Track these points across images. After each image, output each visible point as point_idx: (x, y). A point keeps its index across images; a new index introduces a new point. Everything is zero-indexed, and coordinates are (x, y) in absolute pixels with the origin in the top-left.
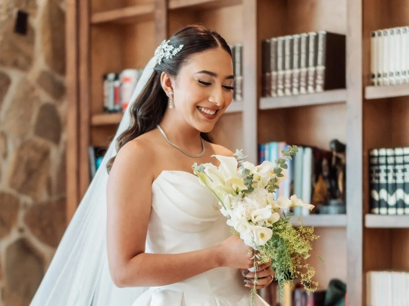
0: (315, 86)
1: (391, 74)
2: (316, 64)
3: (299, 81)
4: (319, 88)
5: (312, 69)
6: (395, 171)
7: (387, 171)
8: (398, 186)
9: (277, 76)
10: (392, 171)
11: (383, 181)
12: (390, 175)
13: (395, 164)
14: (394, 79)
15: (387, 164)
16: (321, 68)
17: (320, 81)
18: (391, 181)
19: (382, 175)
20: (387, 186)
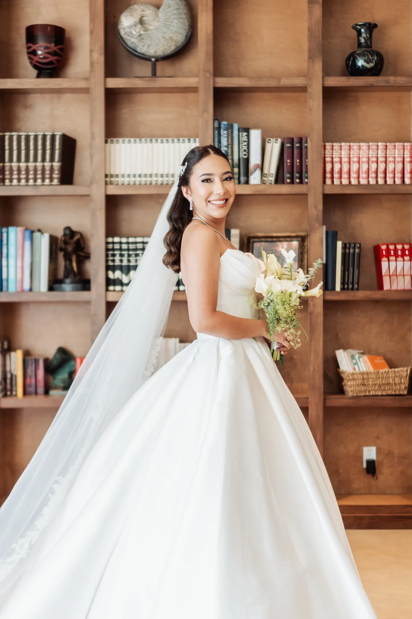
0: (51, 179)
1: (123, 176)
2: (52, 160)
3: (35, 174)
4: (56, 182)
5: (47, 164)
6: (129, 255)
7: (121, 255)
8: (131, 268)
9: (11, 167)
10: (126, 255)
11: (117, 263)
12: (125, 259)
13: (128, 250)
14: (126, 180)
15: (121, 249)
16: (57, 164)
17: (56, 175)
18: (125, 263)
19: (117, 258)
20: (121, 268)
